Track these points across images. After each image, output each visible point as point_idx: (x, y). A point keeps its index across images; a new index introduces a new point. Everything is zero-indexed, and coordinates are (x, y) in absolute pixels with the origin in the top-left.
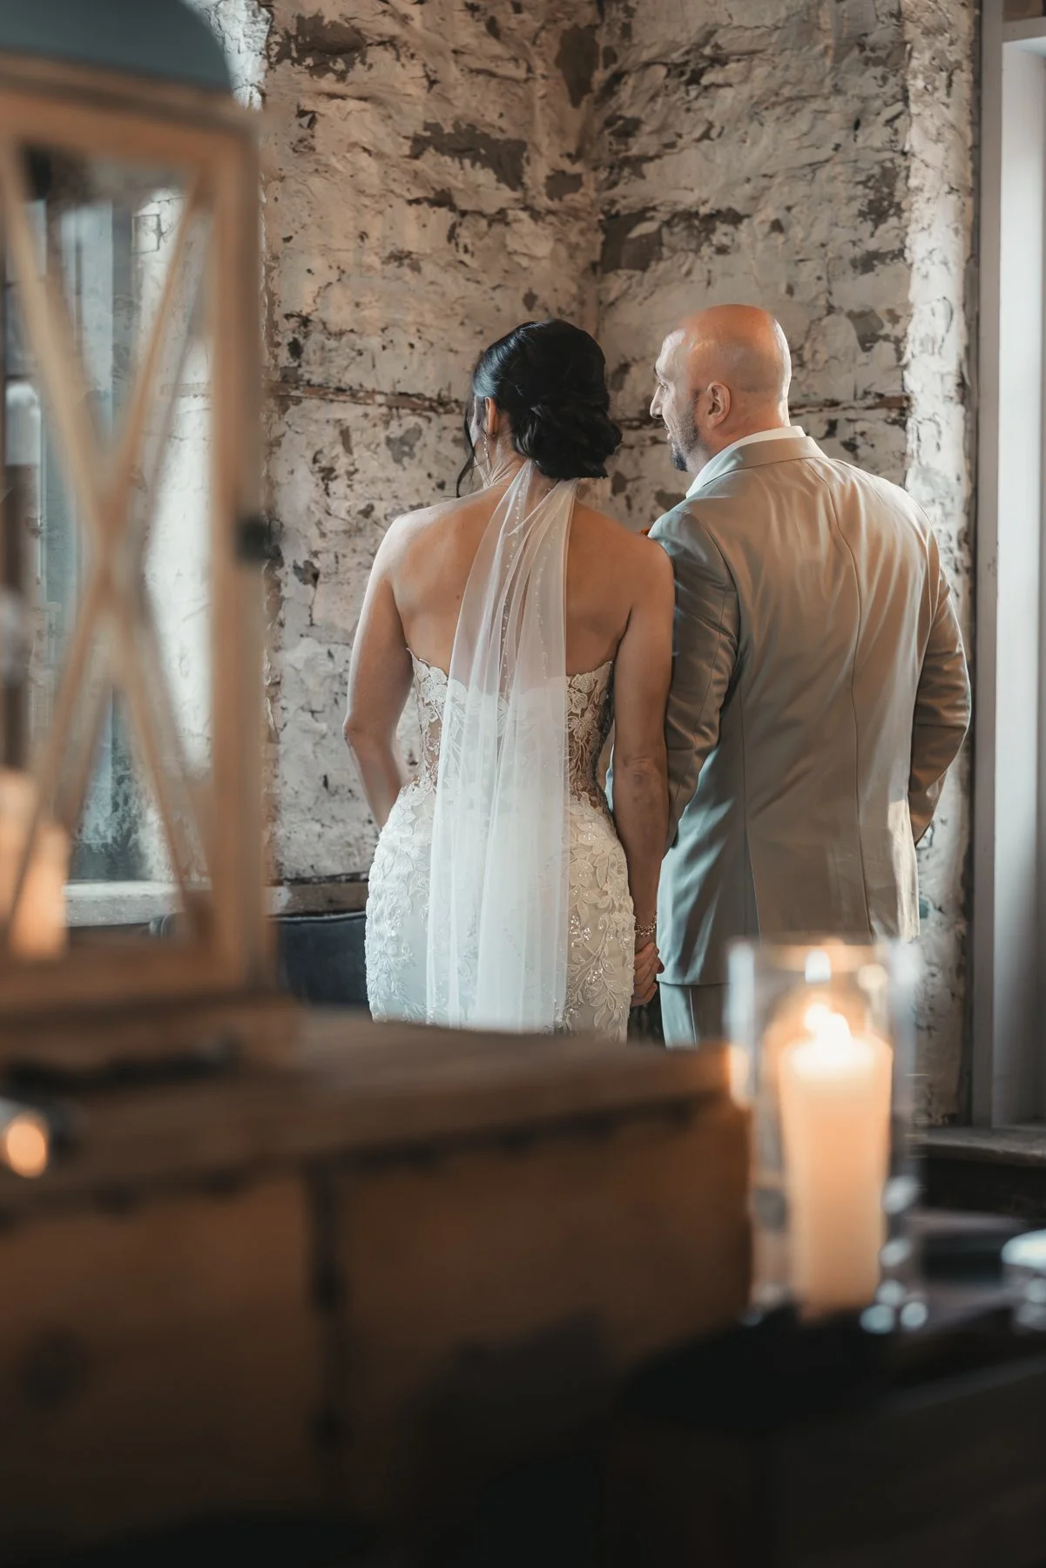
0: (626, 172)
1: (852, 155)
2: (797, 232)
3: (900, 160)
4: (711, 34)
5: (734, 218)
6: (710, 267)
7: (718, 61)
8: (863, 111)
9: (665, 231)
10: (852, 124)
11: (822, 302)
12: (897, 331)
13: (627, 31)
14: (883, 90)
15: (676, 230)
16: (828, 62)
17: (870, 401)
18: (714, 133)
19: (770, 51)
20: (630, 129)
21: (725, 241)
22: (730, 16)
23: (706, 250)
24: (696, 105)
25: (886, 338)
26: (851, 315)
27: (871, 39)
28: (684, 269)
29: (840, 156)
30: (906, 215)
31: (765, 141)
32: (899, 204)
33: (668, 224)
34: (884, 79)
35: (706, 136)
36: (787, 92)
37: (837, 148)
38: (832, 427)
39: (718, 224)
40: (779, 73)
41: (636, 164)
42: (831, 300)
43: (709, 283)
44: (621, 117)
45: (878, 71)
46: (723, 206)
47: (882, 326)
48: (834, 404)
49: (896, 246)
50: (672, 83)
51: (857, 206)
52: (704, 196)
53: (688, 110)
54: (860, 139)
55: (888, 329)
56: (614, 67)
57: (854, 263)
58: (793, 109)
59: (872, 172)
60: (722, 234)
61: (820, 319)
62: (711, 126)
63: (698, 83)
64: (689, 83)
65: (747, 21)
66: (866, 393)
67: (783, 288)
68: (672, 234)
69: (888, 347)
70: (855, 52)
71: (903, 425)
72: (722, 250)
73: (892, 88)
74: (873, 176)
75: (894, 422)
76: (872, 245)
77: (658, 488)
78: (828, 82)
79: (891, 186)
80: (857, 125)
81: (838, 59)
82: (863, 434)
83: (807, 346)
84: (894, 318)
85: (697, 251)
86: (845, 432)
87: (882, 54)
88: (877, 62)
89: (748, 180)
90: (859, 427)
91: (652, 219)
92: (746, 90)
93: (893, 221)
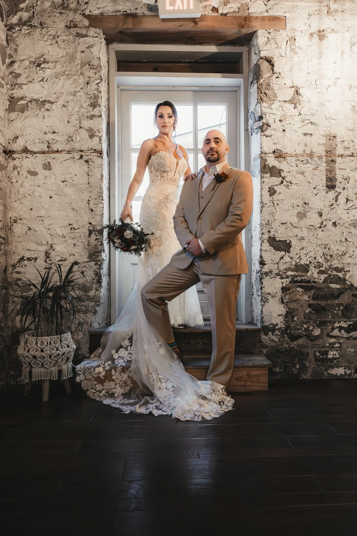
0: (17, 86)
1: (86, 91)
2: (70, 108)
3: (99, 94)
4: (43, 55)
5: (52, 103)
6: (44, 114)
7: (46, 62)
8: (89, 80)
9: (29, 104)
10: (86, 83)
11: (78, 126)
12: (100, 135)
13: (16, 50)
14: (95, 76)
15: (33, 103)
16: (79, 67)
17: (92, 151)
18: (44, 80)
19: (61, 62)
20: (18, 76)
21: (49, 108)
22: (49, 52)
23: (43, 109)
24: (38, 72)
25: (97, 136)
26: (86, 130)
27: (91, 63)
28: (36, 113)
29: (82, 91)
30: (101, 107)
31: (60, 84)
32: (100, 104)
33: (30, 102)
34: (96, 73)
35: (42, 80)
36: (66, 73)
37: (82, 88)
38: (81, 157)
39: (46, 103)
40: (64, 67)
41: (20, 85)
42: (81, 125)
43: (44, 118)
44: (15, 72)
45: (94, 71)
46: (47, 99)
48: (82, 151)
49: (99, 114)
50: (31, 65)
51: (87, 103)
52: (41, 96)
53: (37, 73)
54: (89, 87)
55: (97, 134)
56: (12, 59)
57: (87, 117)
58: (69, 77)
59: (91, 96)
60: (47, 106)
61: (78, 130)
62: (44, 78)
63: (40, 67)
64: (37, 66)
65: (54, 53)
66: (91, 149)
67: (66, 121)
68: (31, 104)
69: (98, 139)
70: (87, 65)
71: (102, 158)
72: (47, 110)
74: (92, 97)
75: (99, 157)
76: (92, 113)
77: (27, 169)
78: (79, 72)
79: (97, 100)
80: (88, 83)
81: (82, 67)
82: (91, 159)
83: (74, 136)
84: (99, 132)
85: (40, 109)
86: (85, 158)
87: (95, 67)
88: (94, 69)
89: (55, 94)
90: (90, 157)
91: (25, 100)
92: (54, 71)
93: (98, 108)
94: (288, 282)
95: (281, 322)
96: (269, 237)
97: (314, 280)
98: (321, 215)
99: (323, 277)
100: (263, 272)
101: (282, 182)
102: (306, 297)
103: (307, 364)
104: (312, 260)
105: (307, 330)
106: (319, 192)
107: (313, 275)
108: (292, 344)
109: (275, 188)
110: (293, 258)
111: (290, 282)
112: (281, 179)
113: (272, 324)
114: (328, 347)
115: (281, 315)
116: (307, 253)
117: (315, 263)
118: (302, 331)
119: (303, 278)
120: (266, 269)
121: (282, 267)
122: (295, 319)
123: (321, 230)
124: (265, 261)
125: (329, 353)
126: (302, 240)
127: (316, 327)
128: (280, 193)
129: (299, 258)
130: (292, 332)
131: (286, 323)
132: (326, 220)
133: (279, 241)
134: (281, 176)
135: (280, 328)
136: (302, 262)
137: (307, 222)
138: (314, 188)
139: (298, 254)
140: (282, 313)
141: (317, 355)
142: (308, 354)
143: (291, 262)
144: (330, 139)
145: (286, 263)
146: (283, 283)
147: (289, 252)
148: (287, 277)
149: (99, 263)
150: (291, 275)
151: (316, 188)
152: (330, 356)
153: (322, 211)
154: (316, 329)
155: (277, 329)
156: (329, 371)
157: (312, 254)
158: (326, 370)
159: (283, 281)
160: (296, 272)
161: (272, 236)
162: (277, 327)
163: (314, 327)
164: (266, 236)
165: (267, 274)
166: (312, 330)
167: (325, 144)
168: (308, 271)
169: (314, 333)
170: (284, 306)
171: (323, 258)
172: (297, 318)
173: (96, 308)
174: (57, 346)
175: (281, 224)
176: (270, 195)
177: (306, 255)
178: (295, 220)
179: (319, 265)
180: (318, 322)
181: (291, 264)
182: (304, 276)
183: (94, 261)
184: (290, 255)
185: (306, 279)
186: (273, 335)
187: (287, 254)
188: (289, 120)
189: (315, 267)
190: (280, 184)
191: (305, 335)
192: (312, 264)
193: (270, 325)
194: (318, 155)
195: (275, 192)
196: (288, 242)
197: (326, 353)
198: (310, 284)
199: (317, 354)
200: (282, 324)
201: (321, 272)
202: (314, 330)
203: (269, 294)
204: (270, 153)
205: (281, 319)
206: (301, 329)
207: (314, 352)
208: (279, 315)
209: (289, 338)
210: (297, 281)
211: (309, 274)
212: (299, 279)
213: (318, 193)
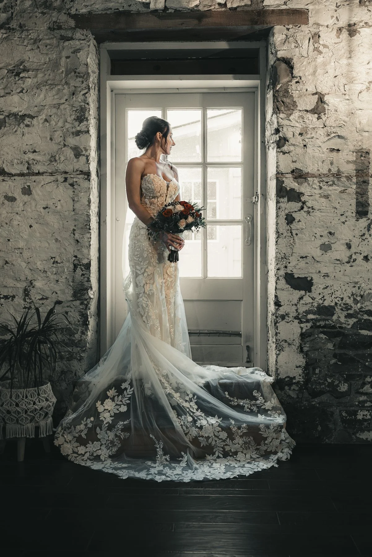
1: (72, 102)
2: (53, 123)
3: (87, 106)
4: (22, 62)
5: (32, 117)
6: (24, 130)
7: (26, 70)
8: (75, 90)
9: (7, 119)
10: (72, 94)
11: (62, 143)
12: (87, 154)
14: (82, 85)
15: (11, 118)
16: (64, 75)
17: (78, 173)
18: (24, 91)
19: (43, 70)
21: (28, 123)
22: (29, 58)
23: (22, 125)
24: (18, 82)
25: (84, 155)
26: (71, 148)
27: (78, 71)
28: (14, 130)
29: (67, 103)
30: (89, 121)
31: (42, 96)
32: (87, 118)
33: (8, 116)
34: (83, 82)
35: (21, 92)
36: (49, 82)
37: (66, 100)
38: (66, 180)
39: (26, 118)
40: (46, 76)
42: (65, 143)
43: (23, 135)
45: (81, 79)
46: (27, 113)
47: (82, 151)
48: (66, 173)
49: (86, 130)
50: (9, 75)
51: (73, 117)
52: (20, 109)
53: (15, 83)
54: (74, 99)
55: (84, 153)
57: (73, 133)
58: (52, 87)
59: (78, 108)
60: (27, 121)
61: (62, 148)
62: (23, 89)
63: (19, 76)
64: (15, 76)
65: (35, 60)
66: (77, 170)
67: (49, 139)
68: (9, 120)
69: (84, 158)
70: (73, 73)
71: (89, 180)
72: (27, 126)
73: (84, 85)
74: (78, 109)
75: (86, 179)
76: (78, 129)
77: (4, 194)
78: (64, 81)
79: (84, 113)
80: (73, 94)
81: (67, 75)
82: (76, 182)
83: (57, 156)
84: (86, 150)
85: (19, 125)
86: (70, 181)
87: (82, 75)
88: (80, 77)
89: (36, 106)
90: (75, 180)
91: (2, 114)
92: (35, 80)
93: (85, 123)
94: (309, 328)
95: (300, 375)
96: (285, 274)
97: (340, 325)
98: (349, 246)
99: (352, 321)
100: (278, 315)
101: (302, 208)
102: (330, 346)
103: (331, 426)
104: (338, 301)
105: (331, 385)
106: (347, 219)
107: (339, 319)
108: (313, 402)
109: (294, 215)
110: (315, 298)
111: (311, 327)
112: (300, 204)
113: (288, 377)
114: (357, 406)
115: (300, 366)
116: (332, 293)
117: (342, 305)
118: (326, 386)
119: (327, 322)
120: (282, 311)
121: (302, 309)
122: (317, 371)
123: (349, 265)
124: (280, 302)
125: (358, 413)
126: (326, 278)
127: (342, 382)
128: (299, 221)
129: (323, 299)
130: (313, 387)
131: (305, 376)
132: (355, 253)
133: (298, 277)
134: (300, 201)
135: (298, 382)
136: (326, 304)
137: (333, 255)
138: (341, 215)
139: (321, 294)
140: (301, 364)
141: (343, 416)
142: (332, 413)
143: (312, 303)
144: (362, 156)
145: (306, 304)
146: (302, 328)
147: (310, 291)
148: (308, 321)
149: (86, 302)
150: (312, 319)
151: (343, 215)
152: (360, 417)
153: (351, 243)
154: (342, 384)
155: (295, 383)
156: (358, 435)
157: (338, 294)
158: (354, 434)
159: (302, 325)
160: (319, 316)
161: (290, 272)
162: (294, 381)
163: (340, 382)
164: (282, 272)
165: (283, 317)
166: (338, 386)
167: (354, 162)
168: (333, 314)
169: (340, 389)
170: (303, 356)
171: (352, 299)
172: (320, 371)
173: (81, 355)
174: (34, 400)
175: (301, 258)
176: (288, 224)
177: (331, 295)
178: (317, 253)
179: (347, 307)
180: (345, 376)
181: (312, 306)
182: (328, 320)
183: (80, 300)
184: (312, 294)
185: (330, 324)
186: (290, 389)
187: (308, 294)
188: (311, 134)
189: (342, 309)
190: (300, 210)
191: (329, 391)
192: (338, 306)
193: (286, 378)
194: (347, 175)
195: (294, 219)
196: (309, 279)
197: (355, 413)
198: (335, 330)
199: (344, 414)
200: (301, 377)
201: (349, 316)
202: (340, 385)
203: (286, 341)
204: (287, 173)
205: (300, 371)
206: (323, 384)
207: (340, 411)
208: (297, 367)
209: (310, 394)
210: (319, 327)
211: (335, 318)
212: (322, 323)
213: (346, 221)
